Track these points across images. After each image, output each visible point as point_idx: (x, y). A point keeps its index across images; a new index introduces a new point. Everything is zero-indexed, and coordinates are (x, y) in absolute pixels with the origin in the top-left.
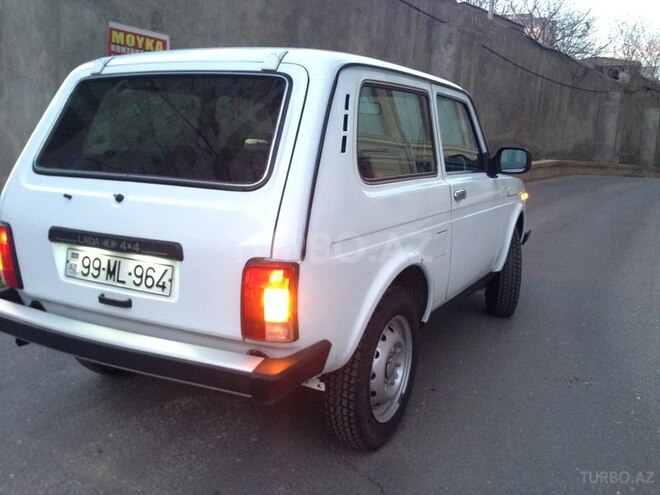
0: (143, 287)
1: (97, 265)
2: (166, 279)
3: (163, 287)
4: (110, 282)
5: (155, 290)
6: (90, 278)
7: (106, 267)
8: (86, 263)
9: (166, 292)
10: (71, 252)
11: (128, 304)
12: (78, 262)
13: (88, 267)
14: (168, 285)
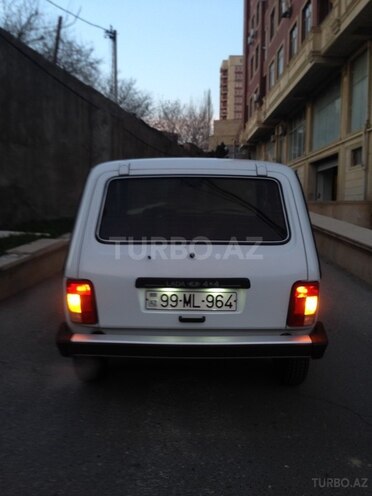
0: (214, 308)
1: (174, 298)
2: (232, 301)
3: (230, 306)
4: (187, 308)
5: (224, 308)
6: (169, 308)
7: (182, 299)
8: (165, 298)
9: (233, 308)
10: (149, 293)
11: (202, 320)
12: (158, 299)
13: (167, 301)
14: (233, 303)
